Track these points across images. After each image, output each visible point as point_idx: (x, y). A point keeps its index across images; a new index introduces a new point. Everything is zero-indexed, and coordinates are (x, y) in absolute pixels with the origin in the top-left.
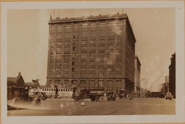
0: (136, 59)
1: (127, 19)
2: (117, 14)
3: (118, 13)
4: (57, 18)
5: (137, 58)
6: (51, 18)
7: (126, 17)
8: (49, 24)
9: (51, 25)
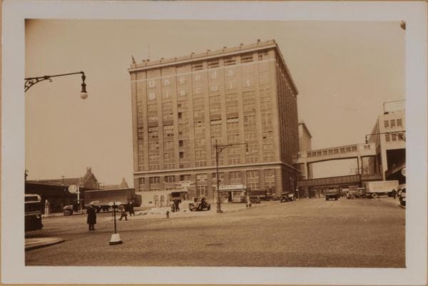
0: (301, 126)
1: (276, 49)
2: (257, 42)
3: (259, 41)
4: (144, 61)
5: (303, 124)
6: (134, 62)
7: (275, 46)
8: (131, 73)
9: (134, 75)
